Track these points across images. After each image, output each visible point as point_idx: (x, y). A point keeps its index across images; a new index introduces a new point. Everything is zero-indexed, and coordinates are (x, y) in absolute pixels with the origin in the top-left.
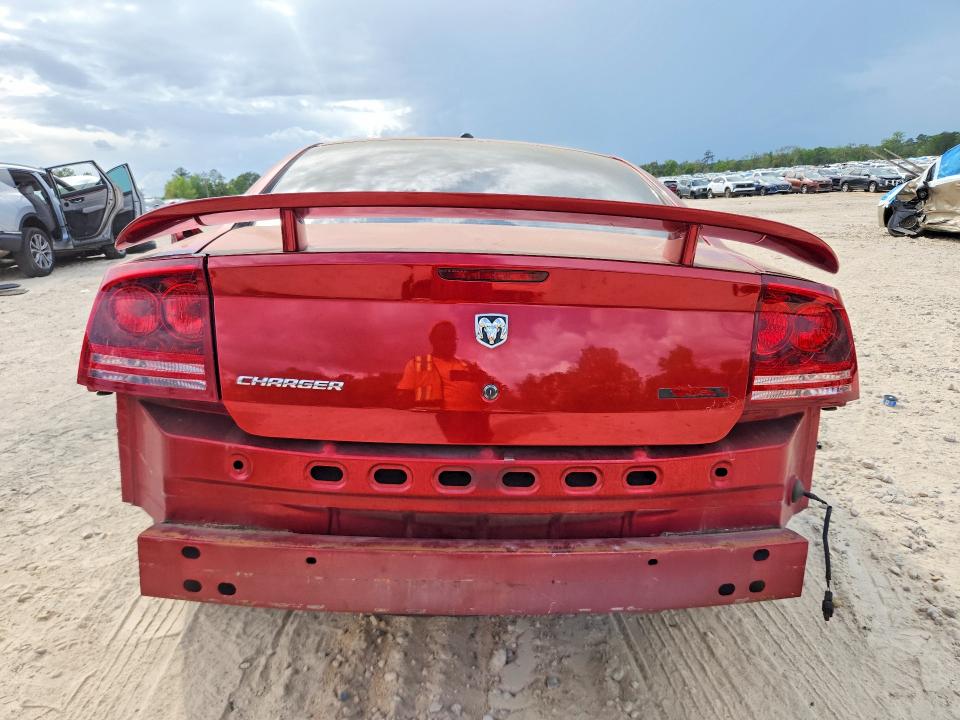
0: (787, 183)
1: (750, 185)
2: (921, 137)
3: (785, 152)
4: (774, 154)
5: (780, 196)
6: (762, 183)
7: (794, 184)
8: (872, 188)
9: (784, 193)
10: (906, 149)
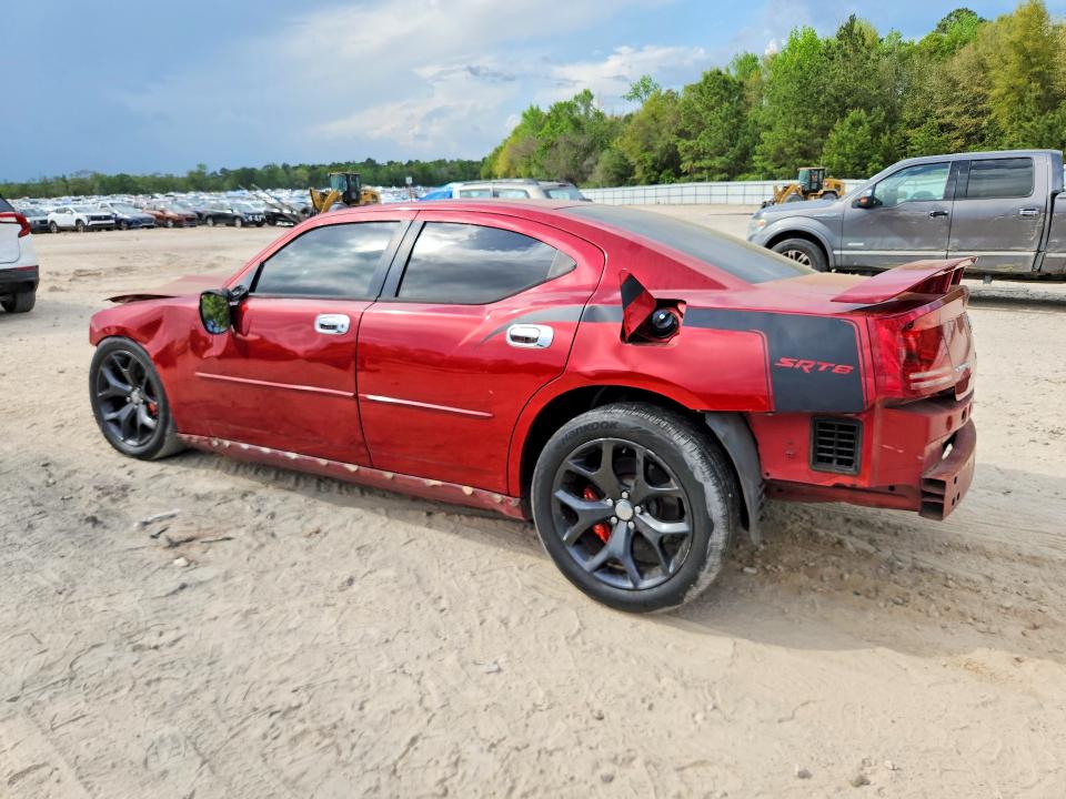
0: (150, 216)
1: (107, 218)
2: (223, 171)
3: (82, 176)
4: (68, 178)
5: (145, 229)
6: (120, 215)
7: (158, 217)
8: (238, 223)
9: (149, 227)
10: (212, 182)
